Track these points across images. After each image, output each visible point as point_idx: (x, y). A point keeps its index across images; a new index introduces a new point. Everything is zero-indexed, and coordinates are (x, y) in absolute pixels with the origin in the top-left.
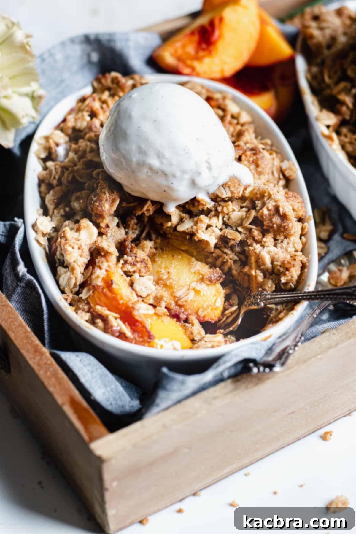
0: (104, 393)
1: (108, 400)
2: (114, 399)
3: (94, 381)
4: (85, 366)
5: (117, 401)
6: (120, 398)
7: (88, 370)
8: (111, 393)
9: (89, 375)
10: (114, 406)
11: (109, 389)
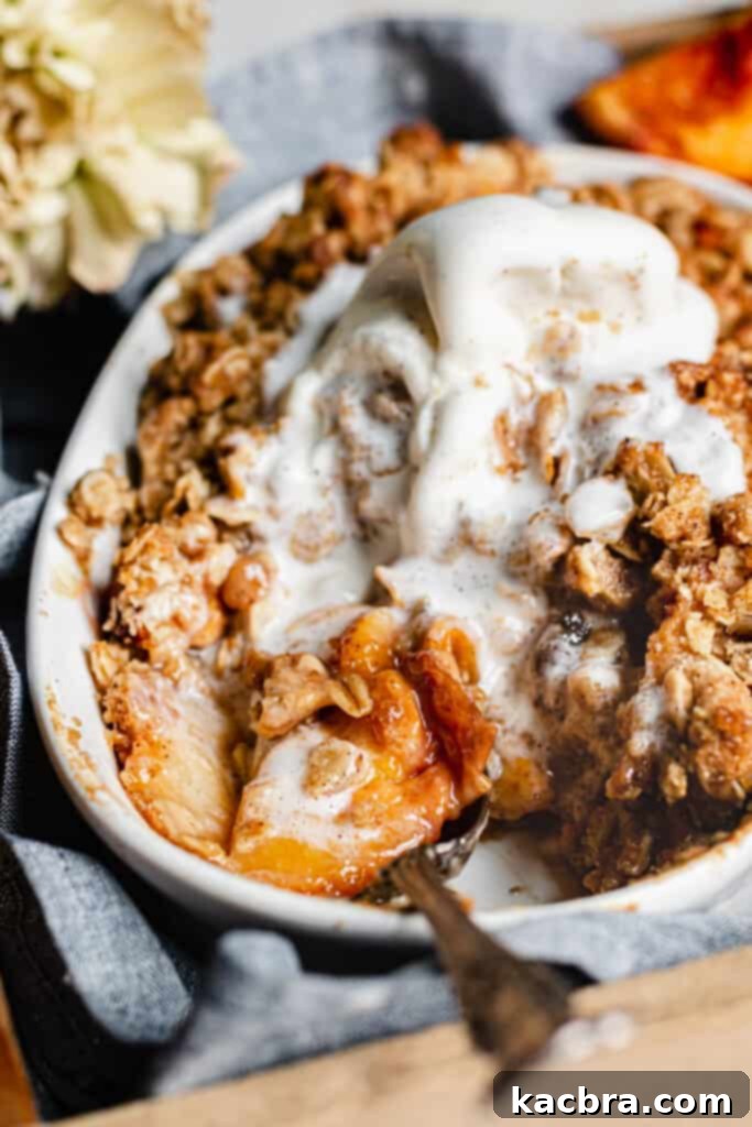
0: (109, 977)
1: (115, 998)
2: (143, 1001)
3: (87, 934)
4: (75, 886)
5: (148, 1008)
6: (160, 1002)
7: (81, 901)
8: (136, 981)
9: (82, 913)
10: (130, 1019)
11: (132, 969)
